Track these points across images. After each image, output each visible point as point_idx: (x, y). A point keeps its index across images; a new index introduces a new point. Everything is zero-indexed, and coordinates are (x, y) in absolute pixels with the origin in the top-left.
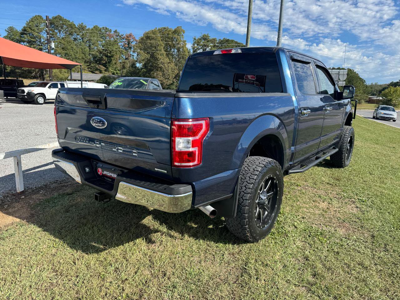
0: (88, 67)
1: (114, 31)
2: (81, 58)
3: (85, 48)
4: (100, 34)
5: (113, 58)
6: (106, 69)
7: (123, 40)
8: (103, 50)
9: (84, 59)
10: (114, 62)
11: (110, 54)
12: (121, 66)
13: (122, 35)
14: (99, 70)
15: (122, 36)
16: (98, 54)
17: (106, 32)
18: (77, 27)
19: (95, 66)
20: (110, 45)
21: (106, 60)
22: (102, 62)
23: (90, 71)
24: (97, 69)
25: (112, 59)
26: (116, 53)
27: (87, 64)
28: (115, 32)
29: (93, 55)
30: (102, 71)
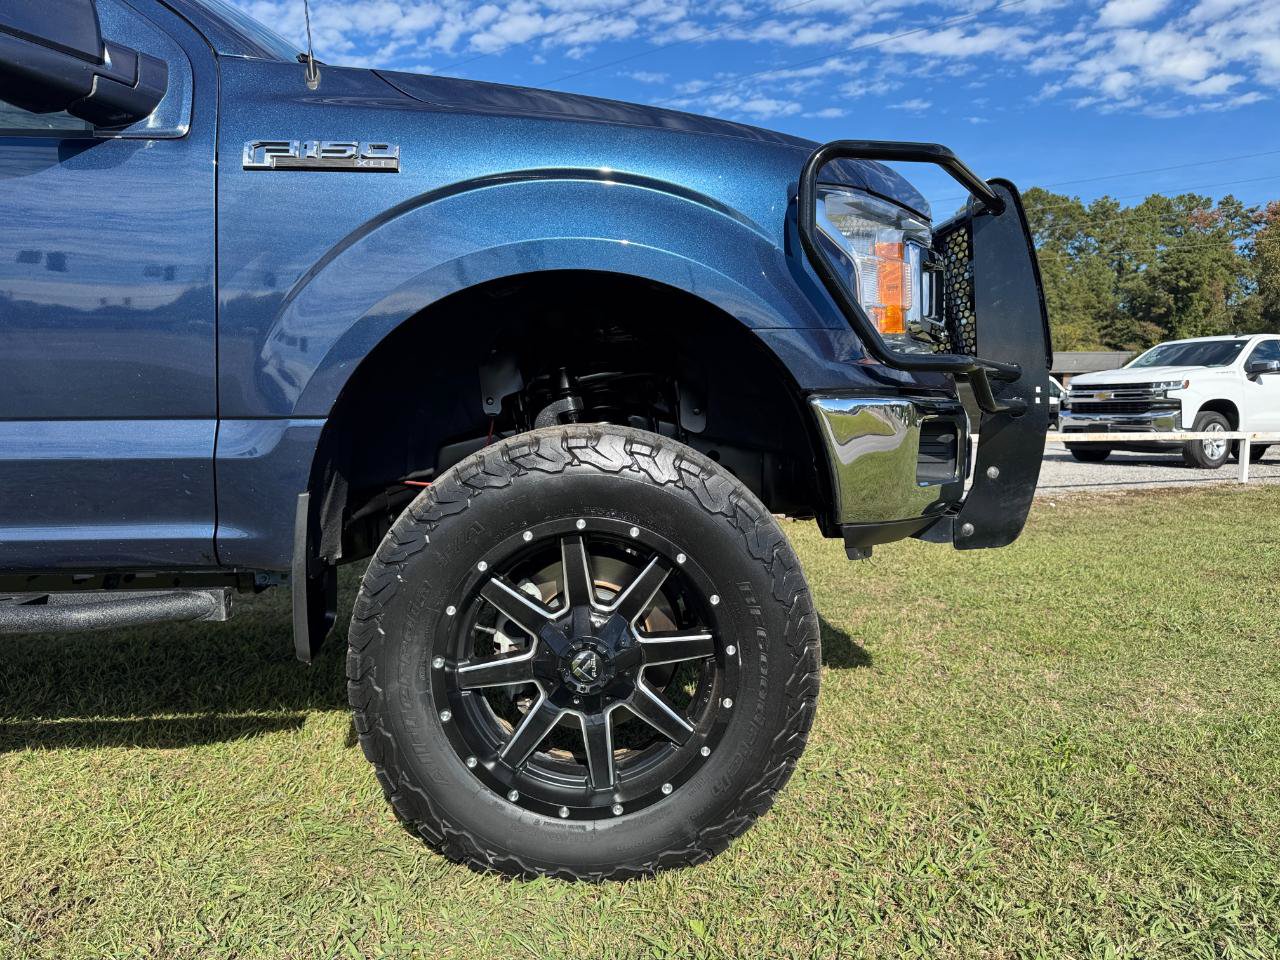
0: (1103, 332)
1: (1220, 203)
2: (1079, 305)
3: (1100, 274)
4: (1165, 220)
5: (1195, 295)
6: (1166, 332)
7: (1256, 227)
8: (1164, 271)
9: (1093, 307)
10: (1201, 306)
11: (1188, 281)
12: (1229, 317)
13: (1252, 211)
14: (1143, 339)
15: (1250, 215)
16: (1144, 285)
17: (1191, 209)
18: (1087, 210)
19: (1128, 328)
20: (1189, 252)
21: (1171, 302)
22: (1154, 310)
23: (1108, 345)
24: (1134, 338)
25: (1191, 298)
26: (1212, 277)
27: (1100, 324)
28: (1227, 202)
29: (1128, 291)
30: (1150, 341)
